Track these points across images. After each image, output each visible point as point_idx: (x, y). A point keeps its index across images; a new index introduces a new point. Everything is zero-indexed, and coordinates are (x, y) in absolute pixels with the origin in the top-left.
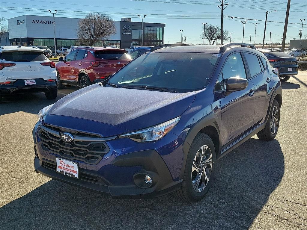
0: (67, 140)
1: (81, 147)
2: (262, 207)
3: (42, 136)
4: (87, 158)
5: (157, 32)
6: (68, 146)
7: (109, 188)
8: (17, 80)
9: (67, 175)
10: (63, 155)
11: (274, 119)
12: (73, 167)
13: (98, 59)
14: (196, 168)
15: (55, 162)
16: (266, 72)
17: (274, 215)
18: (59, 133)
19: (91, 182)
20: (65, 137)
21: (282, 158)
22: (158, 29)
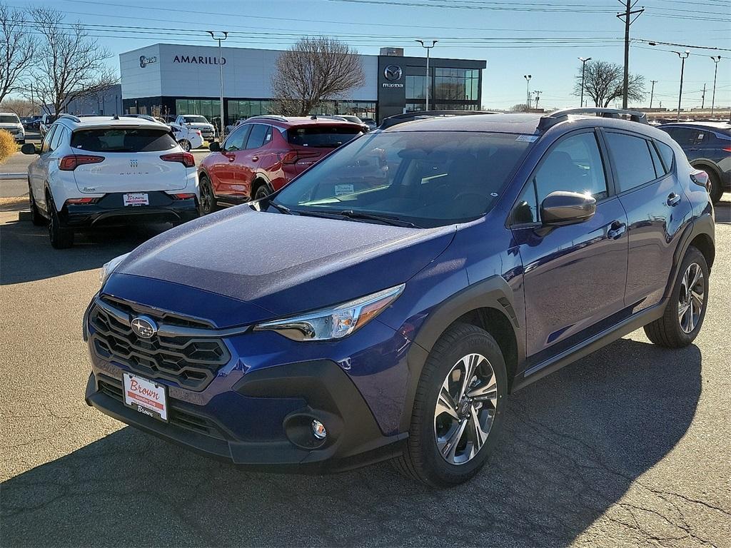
0: (142, 333)
1: (173, 350)
2: (607, 508)
3: (99, 322)
4: (184, 376)
5: (465, 82)
6: (146, 346)
7: (231, 445)
8: (107, 194)
9: (146, 412)
10: (135, 366)
11: (692, 295)
12: (156, 395)
13: (297, 147)
14: (449, 408)
15: (122, 383)
16: (669, 179)
17: (631, 527)
18: (128, 316)
19: (195, 430)
20: (139, 326)
21: (698, 391)
22: (468, 73)
